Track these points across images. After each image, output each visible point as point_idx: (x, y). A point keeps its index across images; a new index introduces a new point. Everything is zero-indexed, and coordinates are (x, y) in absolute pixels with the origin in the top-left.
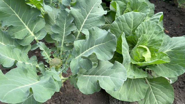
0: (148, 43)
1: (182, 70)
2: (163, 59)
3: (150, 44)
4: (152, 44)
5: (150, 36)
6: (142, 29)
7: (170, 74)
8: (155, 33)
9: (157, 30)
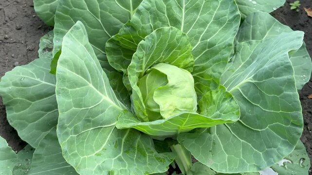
0: (195, 56)
1: (279, 149)
2: (221, 112)
3: (201, 61)
4: (208, 59)
5: (200, 33)
6: (159, 8)
7: (243, 163)
8: (218, 21)
9: (222, 12)
